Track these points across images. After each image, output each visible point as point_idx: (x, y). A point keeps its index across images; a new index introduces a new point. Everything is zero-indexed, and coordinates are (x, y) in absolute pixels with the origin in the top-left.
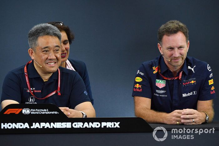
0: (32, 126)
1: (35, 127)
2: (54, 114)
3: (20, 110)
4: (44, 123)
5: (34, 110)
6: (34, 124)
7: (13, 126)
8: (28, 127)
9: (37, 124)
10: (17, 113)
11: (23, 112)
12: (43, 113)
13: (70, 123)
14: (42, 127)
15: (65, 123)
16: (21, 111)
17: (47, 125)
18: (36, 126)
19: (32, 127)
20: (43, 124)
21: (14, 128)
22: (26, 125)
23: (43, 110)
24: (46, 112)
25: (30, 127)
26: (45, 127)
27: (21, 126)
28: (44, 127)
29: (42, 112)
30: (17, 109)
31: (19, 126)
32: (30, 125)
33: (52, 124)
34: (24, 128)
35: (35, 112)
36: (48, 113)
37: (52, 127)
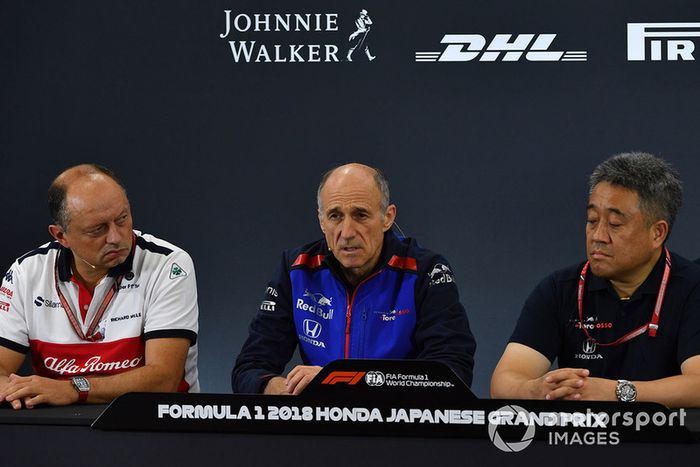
0: (390, 416)
1: (397, 421)
2: (443, 387)
3: (361, 374)
4: (419, 411)
5: (394, 376)
6: (394, 411)
7: (344, 414)
8: (381, 420)
9: (402, 411)
10: (354, 382)
11: (368, 381)
12: (417, 384)
13: (483, 412)
14: (412, 421)
15: (470, 412)
16: (364, 378)
17: (425, 416)
18: (398, 416)
19: (389, 420)
20: (415, 413)
21: (345, 419)
22: (376, 415)
23: (414, 377)
24: (424, 381)
25: (384, 417)
26: (422, 421)
27: (363, 415)
28: (417, 420)
29: (414, 381)
30: (353, 373)
31: (357, 414)
32: (386, 414)
33: (438, 412)
34: (371, 420)
35: (397, 380)
36: (429, 384)
37: (437, 421)
